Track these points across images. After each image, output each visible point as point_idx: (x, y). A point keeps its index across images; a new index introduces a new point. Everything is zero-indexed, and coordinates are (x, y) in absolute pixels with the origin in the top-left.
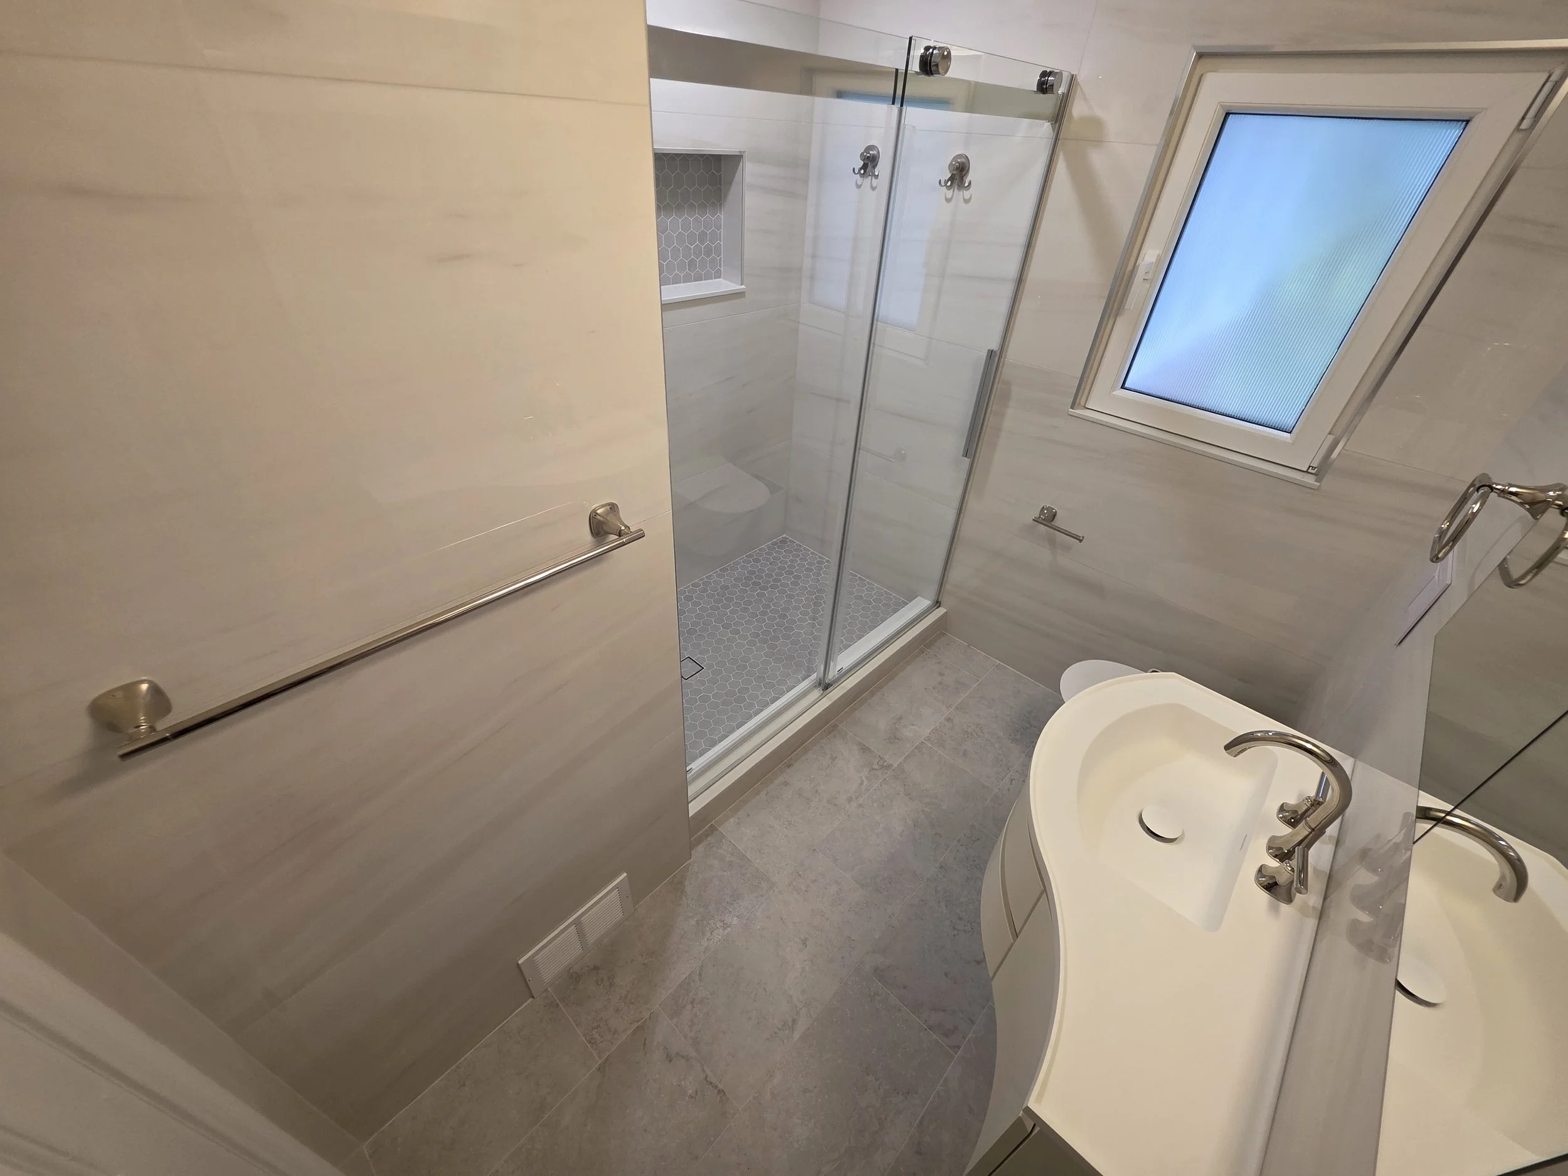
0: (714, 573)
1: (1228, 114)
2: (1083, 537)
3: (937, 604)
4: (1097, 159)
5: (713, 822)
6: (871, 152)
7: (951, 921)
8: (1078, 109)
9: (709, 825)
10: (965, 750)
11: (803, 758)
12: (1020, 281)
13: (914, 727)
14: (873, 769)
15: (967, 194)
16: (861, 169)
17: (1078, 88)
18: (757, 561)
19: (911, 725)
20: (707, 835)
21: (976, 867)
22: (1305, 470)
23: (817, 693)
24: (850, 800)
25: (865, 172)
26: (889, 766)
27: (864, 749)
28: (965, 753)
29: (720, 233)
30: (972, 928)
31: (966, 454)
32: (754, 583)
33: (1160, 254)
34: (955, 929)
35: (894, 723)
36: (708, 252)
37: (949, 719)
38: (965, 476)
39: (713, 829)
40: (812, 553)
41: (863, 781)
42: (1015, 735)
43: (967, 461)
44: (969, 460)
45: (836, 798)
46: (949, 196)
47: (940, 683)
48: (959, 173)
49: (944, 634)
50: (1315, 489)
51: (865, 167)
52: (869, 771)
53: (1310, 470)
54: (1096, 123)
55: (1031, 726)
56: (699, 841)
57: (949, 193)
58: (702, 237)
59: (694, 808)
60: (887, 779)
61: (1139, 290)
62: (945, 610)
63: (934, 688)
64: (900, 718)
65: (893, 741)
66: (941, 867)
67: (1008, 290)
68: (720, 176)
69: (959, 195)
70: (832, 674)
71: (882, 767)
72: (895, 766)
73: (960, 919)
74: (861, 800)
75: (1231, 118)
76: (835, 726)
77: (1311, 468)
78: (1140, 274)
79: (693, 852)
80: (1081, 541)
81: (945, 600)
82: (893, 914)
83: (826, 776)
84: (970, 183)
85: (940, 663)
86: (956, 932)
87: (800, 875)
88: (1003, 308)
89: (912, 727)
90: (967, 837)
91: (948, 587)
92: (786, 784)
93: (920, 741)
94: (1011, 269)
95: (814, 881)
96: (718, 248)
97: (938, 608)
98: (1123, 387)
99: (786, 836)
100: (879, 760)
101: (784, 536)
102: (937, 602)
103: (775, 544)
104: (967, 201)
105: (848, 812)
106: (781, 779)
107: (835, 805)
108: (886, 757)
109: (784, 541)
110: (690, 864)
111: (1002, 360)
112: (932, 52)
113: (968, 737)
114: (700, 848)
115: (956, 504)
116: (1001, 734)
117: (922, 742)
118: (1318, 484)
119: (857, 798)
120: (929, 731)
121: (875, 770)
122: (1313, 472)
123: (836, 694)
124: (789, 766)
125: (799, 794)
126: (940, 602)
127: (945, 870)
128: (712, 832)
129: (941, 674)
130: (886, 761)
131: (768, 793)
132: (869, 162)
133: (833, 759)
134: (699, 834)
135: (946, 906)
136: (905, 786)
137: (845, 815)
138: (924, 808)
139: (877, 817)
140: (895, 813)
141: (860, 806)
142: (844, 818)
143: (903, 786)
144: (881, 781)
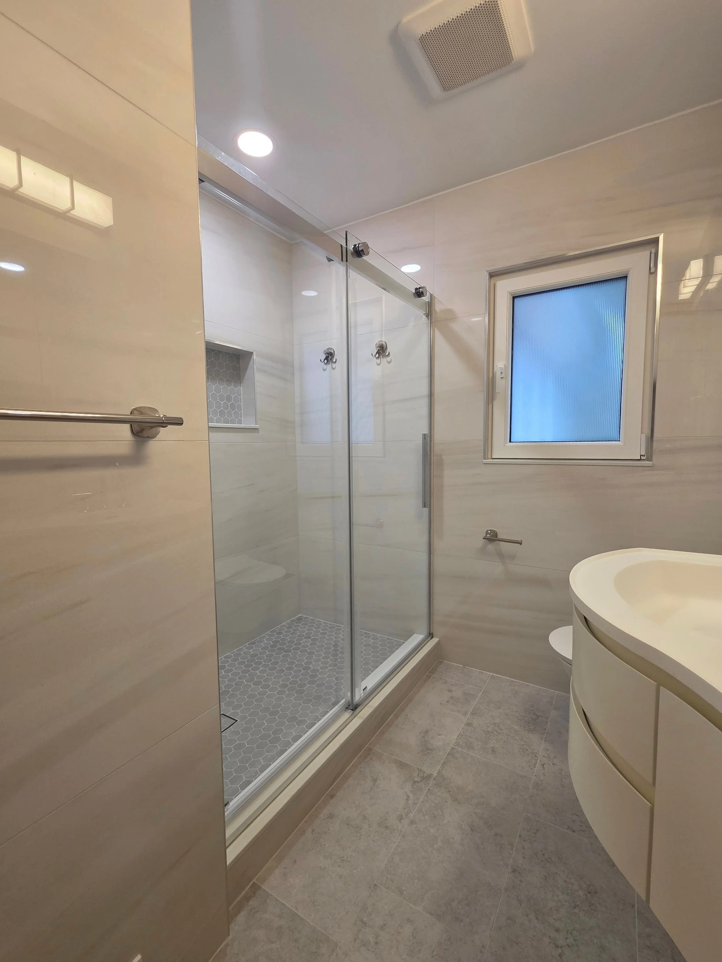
0: (244, 647)
1: (514, 298)
2: (521, 541)
3: (431, 635)
4: (455, 326)
5: (254, 880)
6: (330, 351)
7: (550, 937)
8: (438, 307)
9: (251, 884)
10: (492, 747)
11: (344, 786)
12: (431, 395)
13: (441, 737)
14: (415, 782)
15: (389, 359)
16: (324, 360)
17: (436, 299)
18: (279, 633)
19: (438, 735)
20: (247, 898)
21: (548, 862)
22: (639, 458)
23: (347, 715)
24: (400, 818)
25: (327, 361)
26: (430, 776)
27: (402, 765)
28: (493, 750)
29: (241, 398)
30: (575, 940)
31: (425, 506)
32: (279, 649)
33: (505, 364)
34: (557, 946)
35: (423, 737)
36: (233, 407)
37: (469, 724)
38: (426, 526)
39: (256, 888)
40: (324, 623)
41: (408, 796)
42: (529, 726)
43: (426, 510)
44: (427, 509)
45: (386, 819)
46: (378, 363)
47: (452, 697)
48: (382, 350)
49: (441, 662)
50: (651, 466)
51: (327, 358)
52: (412, 785)
53: (642, 458)
54: (450, 312)
55: (538, 716)
56: (239, 908)
57: (378, 361)
58: (229, 398)
59: (232, 854)
60: (432, 788)
61: (501, 385)
62: (438, 639)
63: (448, 702)
64: (427, 732)
65: (426, 753)
66: (514, 871)
67: (425, 402)
68: (240, 367)
69: (384, 360)
70: (359, 695)
71: (423, 778)
72: (435, 774)
73: (557, 930)
74: (411, 815)
75: (515, 300)
76: (370, 750)
77: (642, 456)
78: (498, 376)
79: (232, 926)
80: (521, 544)
81: (436, 630)
82: (483, 947)
83: (371, 799)
84: (389, 353)
85: (446, 682)
86: (560, 951)
87: (365, 923)
88: (425, 411)
89: (439, 736)
90: (527, 831)
91: (436, 618)
92: (331, 816)
93: (450, 748)
94: (425, 390)
95: (383, 927)
96: (239, 406)
97: (431, 639)
98: (510, 442)
99: (341, 877)
100: (419, 773)
101: (300, 615)
102: (430, 634)
103: (293, 621)
104: (389, 362)
105: (401, 831)
106: (326, 811)
107: (387, 828)
108: (424, 769)
109: (300, 619)
110: (227, 945)
111: (432, 442)
112: (359, 246)
113: (491, 736)
114: (241, 918)
115: (425, 548)
116: (517, 728)
117: (453, 748)
118: (652, 462)
119: (407, 815)
120: (456, 737)
121: (418, 782)
122: (645, 458)
123: (365, 712)
124: (332, 797)
125: (348, 824)
126: (432, 634)
127: (519, 873)
128: (254, 893)
129: (450, 691)
130: (425, 772)
131: (313, 831)
132: (329, 357)
133: (375, 780)
134: (239, 899)
135: (537, 918)
136: (449, 792)
137: (400, 836)
138: (475, 809)
139: (432, 831)
140: (449, 822)
141: (412, 822)
142: (399, 839)
143: (448, 792)
144: (425, 792)
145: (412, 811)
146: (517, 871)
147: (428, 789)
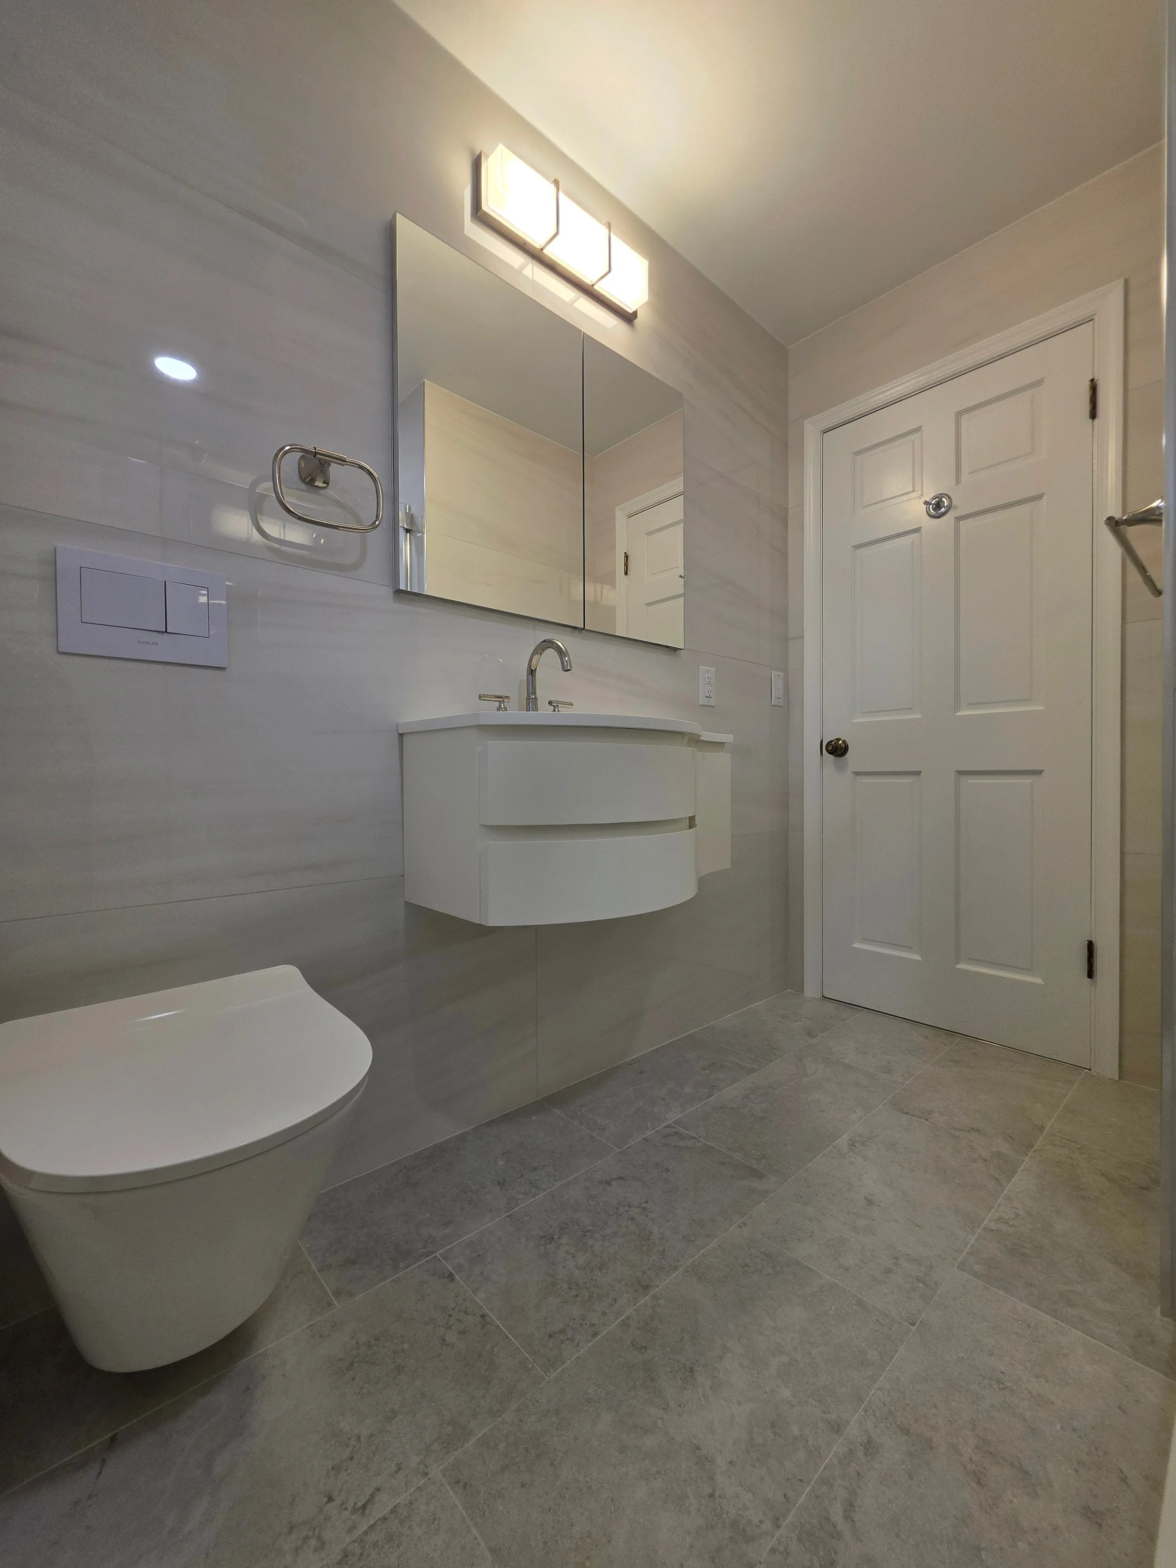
136: (712, 1495)
137: (869, 1402)
138: (662, 1419)
139: (786, 1393)
140: (739, 1403)
141: (837, 1428)
142: (870, 1394)
143: (717, 1495)
144: (789, 1518)
145: (835, 1461)
146: (642, 1286)
147: (778, 1527)
